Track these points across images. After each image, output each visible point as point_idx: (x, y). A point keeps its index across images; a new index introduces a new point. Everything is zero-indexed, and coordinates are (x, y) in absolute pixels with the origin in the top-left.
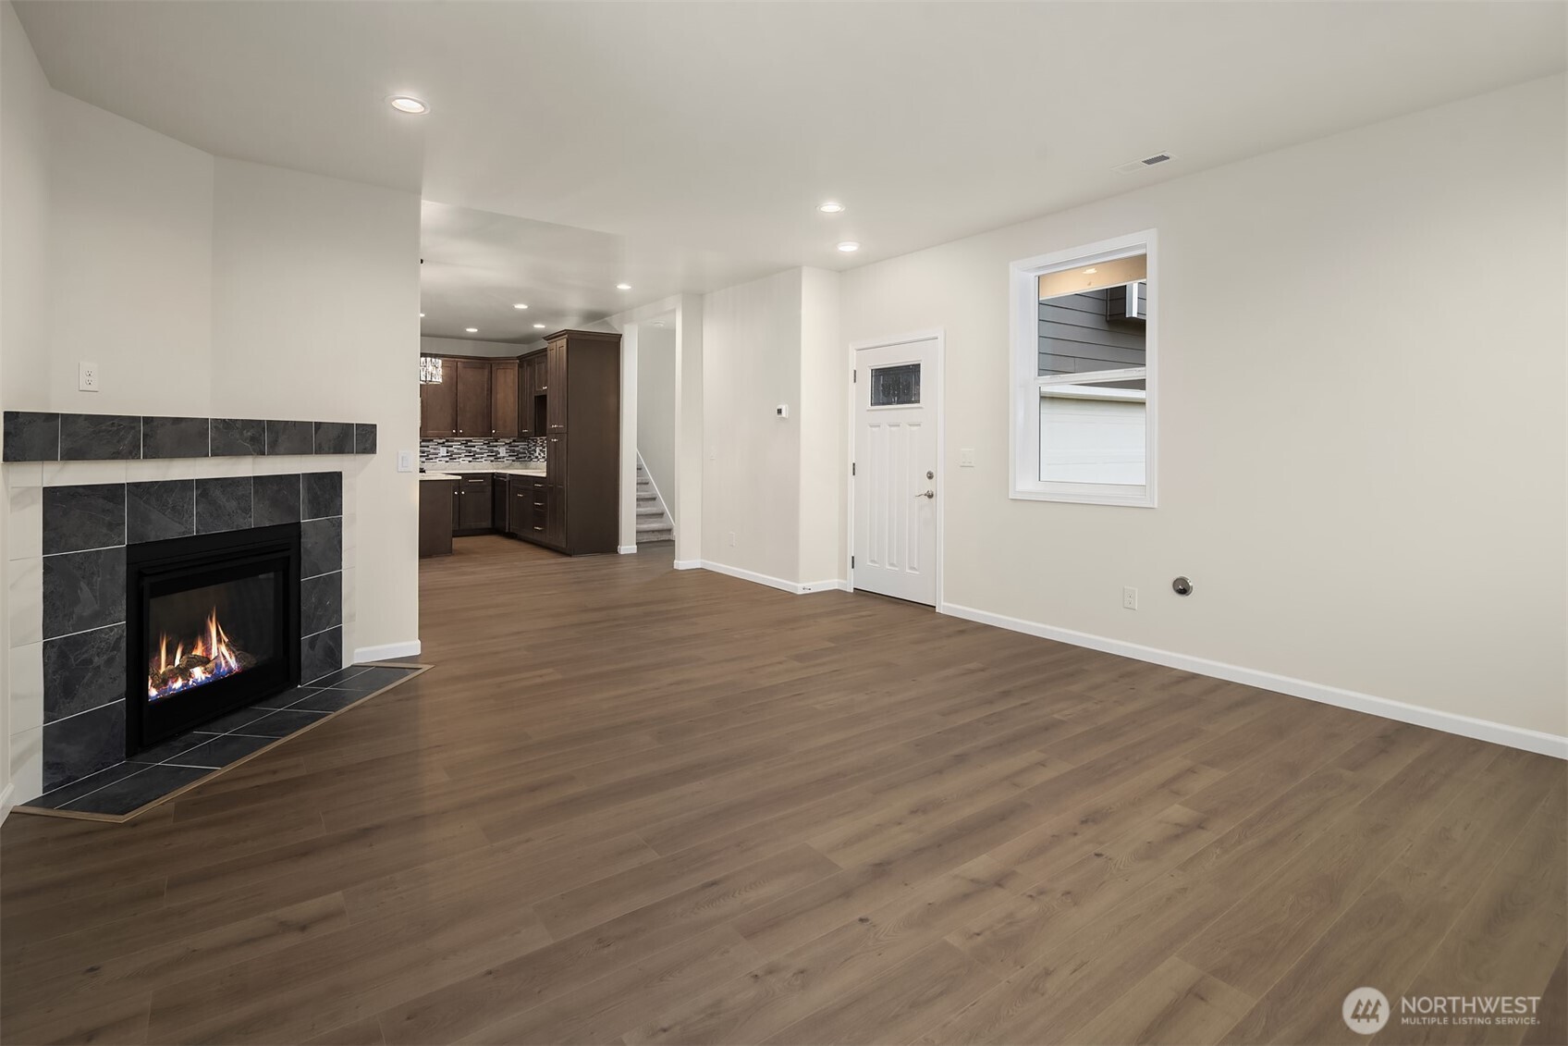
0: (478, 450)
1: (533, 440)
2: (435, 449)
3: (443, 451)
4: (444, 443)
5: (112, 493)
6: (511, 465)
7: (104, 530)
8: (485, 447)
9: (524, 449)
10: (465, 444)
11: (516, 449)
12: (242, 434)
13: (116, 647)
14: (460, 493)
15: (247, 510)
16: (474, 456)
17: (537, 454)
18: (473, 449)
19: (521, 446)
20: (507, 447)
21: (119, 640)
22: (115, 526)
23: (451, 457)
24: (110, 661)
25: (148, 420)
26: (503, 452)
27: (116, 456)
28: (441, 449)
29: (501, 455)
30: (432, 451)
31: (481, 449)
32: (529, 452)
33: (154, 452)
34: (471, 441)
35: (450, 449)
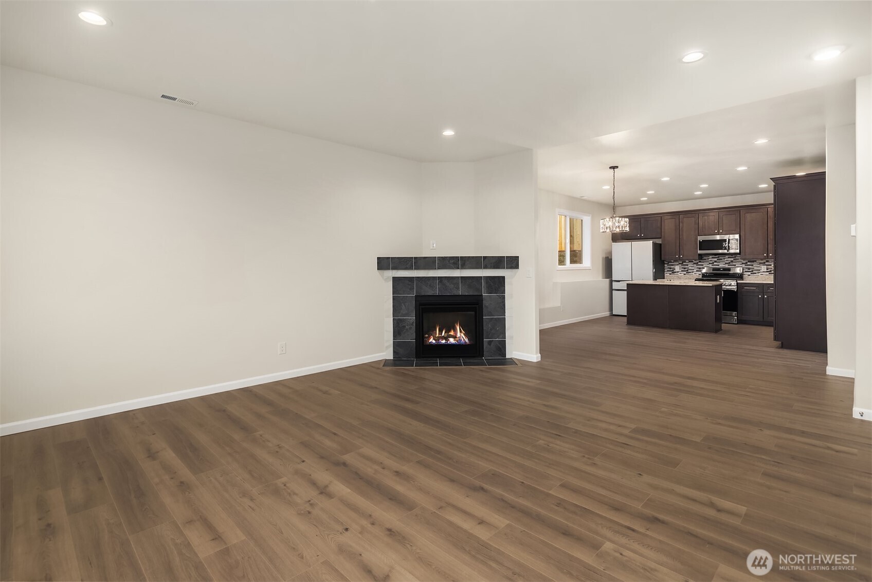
4: (764, 263)
5: (411, 279)
7: (408, 290)
12: (449, 261)
13: (412, 324)
14: (763, 297)
15: (458, 288)
21: (413, 323)
22: (412, 289)
23: (770, 272)
24: (410, 328)
25: (415, 258)
27: (406, 269)
33: (418, 268)
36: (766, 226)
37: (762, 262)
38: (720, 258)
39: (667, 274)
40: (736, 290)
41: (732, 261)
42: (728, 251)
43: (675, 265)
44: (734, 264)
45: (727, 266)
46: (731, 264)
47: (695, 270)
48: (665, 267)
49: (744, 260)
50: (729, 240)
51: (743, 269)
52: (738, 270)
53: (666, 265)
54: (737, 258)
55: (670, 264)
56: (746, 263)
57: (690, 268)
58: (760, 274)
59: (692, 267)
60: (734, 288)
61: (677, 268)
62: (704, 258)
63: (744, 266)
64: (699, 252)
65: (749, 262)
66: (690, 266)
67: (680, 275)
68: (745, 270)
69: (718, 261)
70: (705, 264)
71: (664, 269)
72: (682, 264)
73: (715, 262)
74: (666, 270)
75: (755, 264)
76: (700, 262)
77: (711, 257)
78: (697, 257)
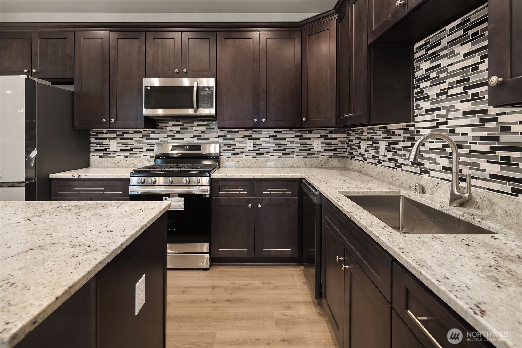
0: (289, 144)
1: (355, 131)
2: (241, 142)
3: (249, 145)
4: (250, 135)
6: (327, 162)
8: (297, 140)
9: (343, 142)
10: (274, 136)
11: (334, 142)
14: (255, 206)
16: (284, 151)
17: (362, 151)
18: (283, 142)
19: (340, 138)
20: (323, 139)
23: (259, 152)
26: (317, 145)
28: (248, 142)
29: (316, 149)
30: (238, 145)
31: (292, 142)
32: (350, 147)
34: (280, 133)
35: (257, 142)
36: (256, 65)
37: (247, 133)
38: (186, 125)
39: (94, 158)
40: (207, 194)
41: (203, 132)
42: (196, 111)
43: (110, 139)
44: (206, 136)
45: (195, 141)
46: (202, 137)
47: (144, 149)
48: (90, 142)
49: (222, 128)
50: (198, 88)
51: (220, 147)
52: (213, 149)
53: (93, 140)
54: (211, 126)
55: (100, 136)
56: (225, 135)
57: (136, 144)
58: (244, 154)
59: (139, 142)
60: (205, 190)
61: (114, 145)
62: (161, 125)
63: (220, 140)
64: (146, 112)
65: (229, 133)
66: (136, 140)
67: (117, 157)
68: (222, 148)
69: (182, 131)
70: (162, 138)
71: (90, 148)
72: (122, 137)
73: (178, 133)
74: (93, 149)
75: (237, 137)
76: (153, 133)
77: (170, 123)
78: (142, 123)
